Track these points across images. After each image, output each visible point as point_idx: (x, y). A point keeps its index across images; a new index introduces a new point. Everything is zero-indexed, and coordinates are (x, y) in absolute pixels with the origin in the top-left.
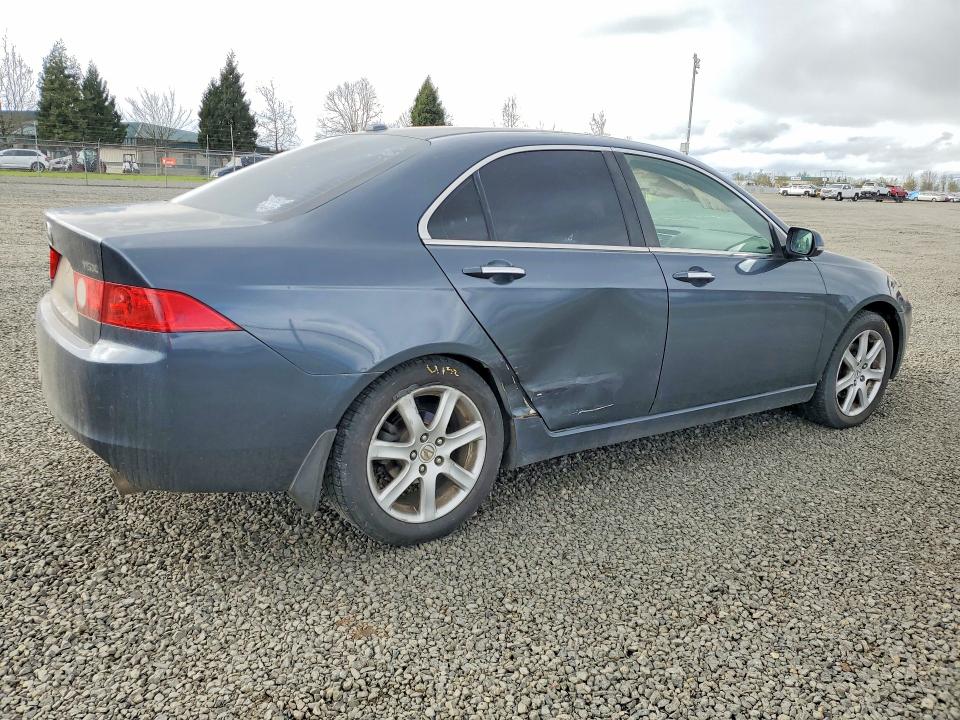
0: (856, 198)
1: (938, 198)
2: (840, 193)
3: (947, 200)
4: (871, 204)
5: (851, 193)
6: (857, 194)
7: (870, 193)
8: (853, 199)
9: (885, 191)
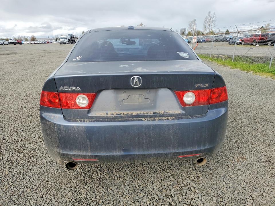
0: (8, 44)
1: (29, 43)
2: (3, 43)
3: (31, 44)
4: (13, 46)
5: (6, 42)
6: (8, 43)
7: (12, 42)
8: (8, 45)
9: (16, 42)
